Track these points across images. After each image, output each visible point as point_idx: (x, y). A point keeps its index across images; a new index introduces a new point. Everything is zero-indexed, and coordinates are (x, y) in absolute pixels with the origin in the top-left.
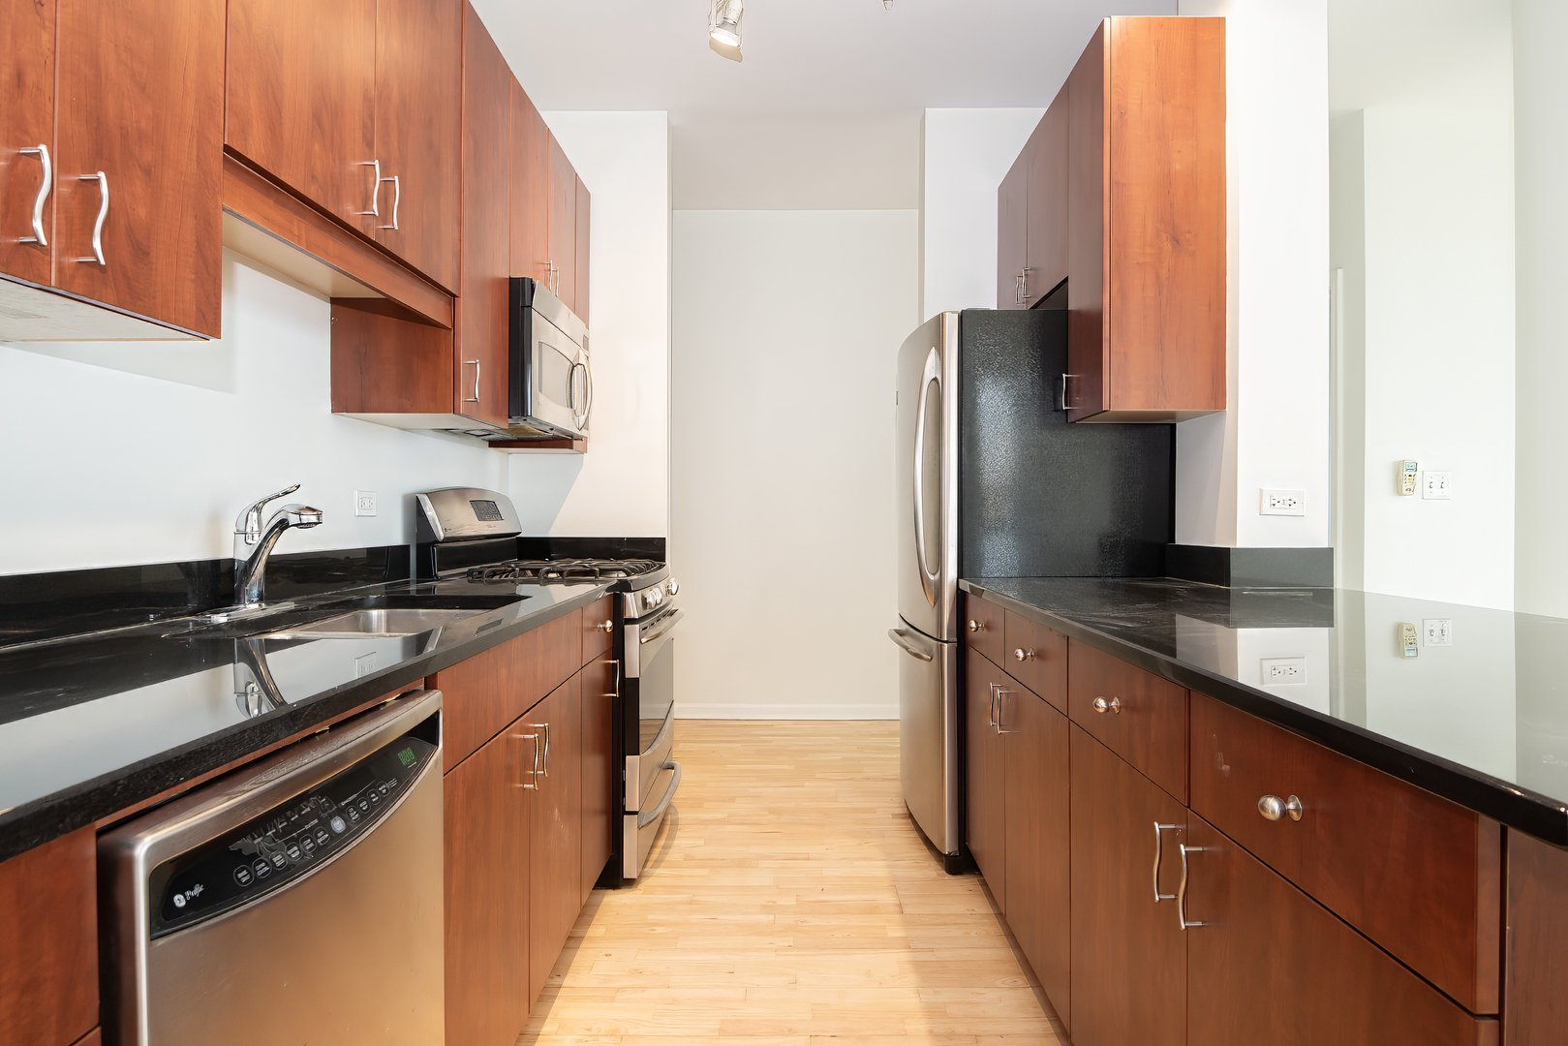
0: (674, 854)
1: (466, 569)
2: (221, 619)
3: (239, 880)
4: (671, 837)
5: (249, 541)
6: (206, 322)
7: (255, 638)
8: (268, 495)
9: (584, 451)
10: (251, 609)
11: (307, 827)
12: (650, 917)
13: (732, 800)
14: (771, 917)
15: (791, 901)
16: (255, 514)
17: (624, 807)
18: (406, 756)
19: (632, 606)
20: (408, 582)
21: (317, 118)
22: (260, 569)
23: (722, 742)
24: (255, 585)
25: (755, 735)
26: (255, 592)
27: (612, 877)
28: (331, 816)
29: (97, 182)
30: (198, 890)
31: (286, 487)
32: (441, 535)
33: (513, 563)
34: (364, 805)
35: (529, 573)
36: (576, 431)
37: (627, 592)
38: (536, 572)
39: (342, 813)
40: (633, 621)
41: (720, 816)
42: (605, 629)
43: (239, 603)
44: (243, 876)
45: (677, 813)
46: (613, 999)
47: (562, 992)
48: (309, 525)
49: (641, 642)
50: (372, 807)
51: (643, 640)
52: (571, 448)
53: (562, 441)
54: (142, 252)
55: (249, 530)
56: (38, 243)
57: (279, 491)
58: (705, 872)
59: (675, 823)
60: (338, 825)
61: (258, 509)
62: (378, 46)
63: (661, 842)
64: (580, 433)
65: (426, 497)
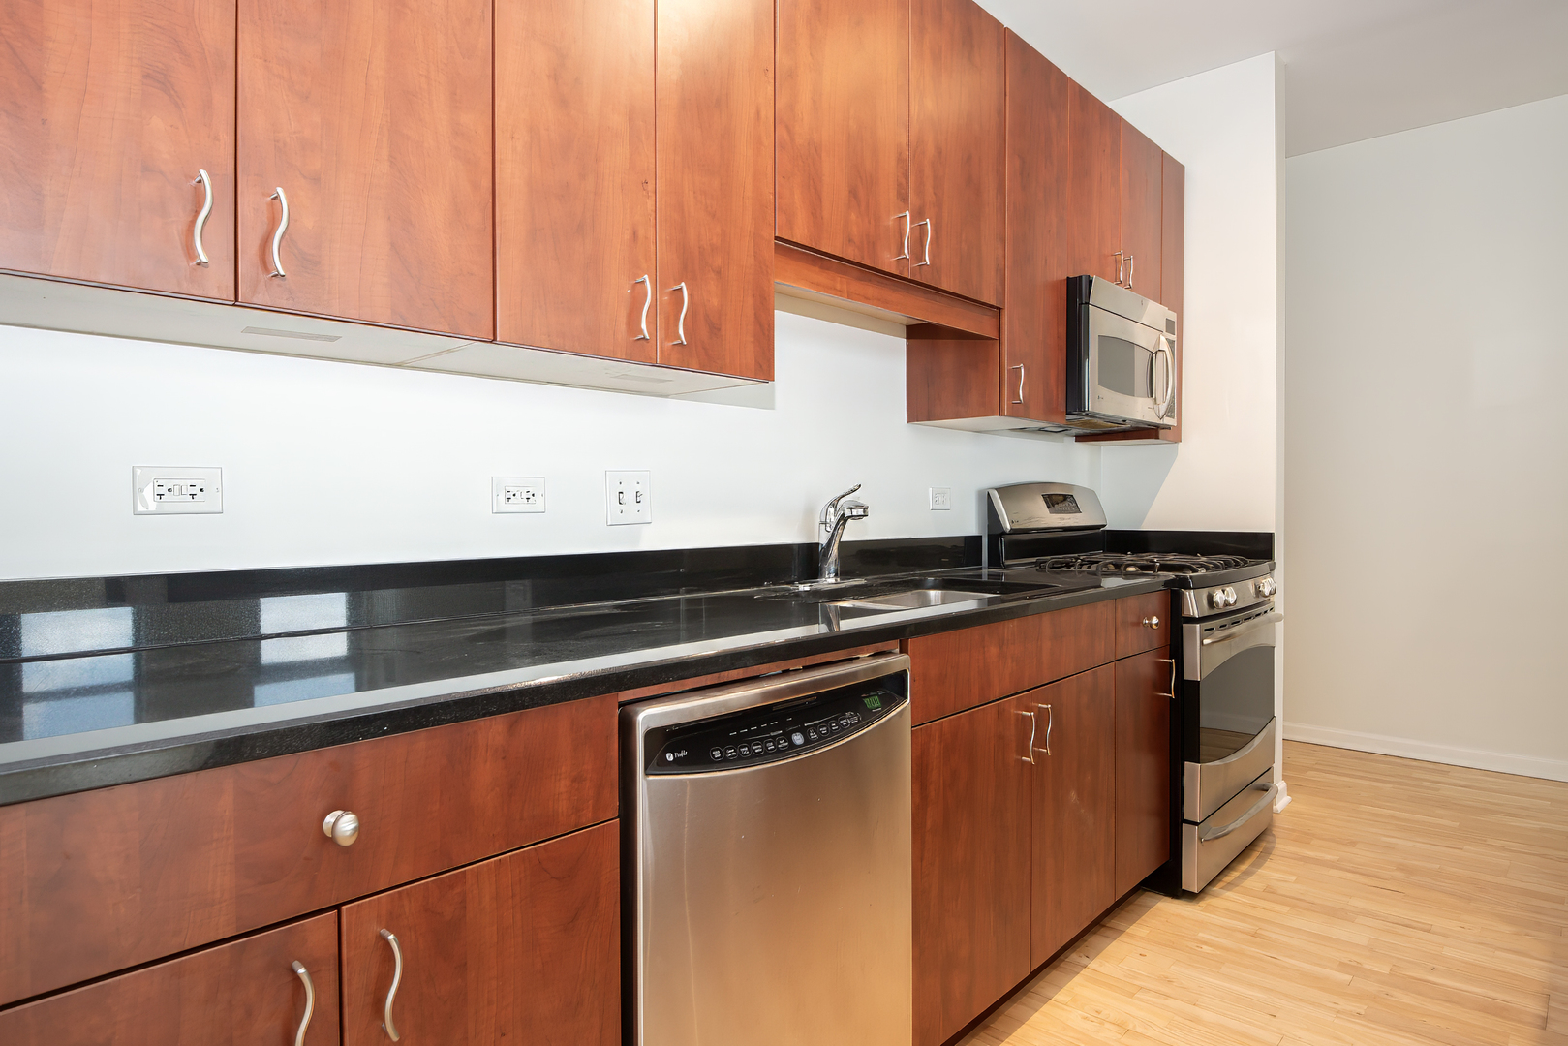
0: (1253, 883)
1: (1034, 560)
2: (804, 587)
3: (713, 756)
4: (1258, 865)
5: (828, 529)
6: (763, 369)
7: (833, 605)
8: (842, 494)
9: (1177, 439)
10: (829, 581)
11: (772, 734)
12: (1201, 934)
13: (1353, 844)
14: (1348, 978)
15: (1385, 969)
16: (832, 510)
17: (1183, 814)
18: (872, 702)
19: (1193, 603)
20: (981, 569)
21: (853, 192)
22: (834, 551)
23: (1361, 778)
24: (831, 564)
25: (1416, 779)
26: (832, 568)
27: (1166, 880)
28: (795, 731)
29: (681, 289)
30: (684, 754)
31: (852, 487)
32: (1008, 526)
33: (1099, 555)
34: (824, 730)
35: (1111, 567)
36: (1156, 421)
37: (1185, 589)
38: (1117, 566)
39: (804, 732)
40: (1192, 620)
41: (1328, 857)
42: (1151, 625)
43: (822, 578)
44: (717, 754)
45: (1274, 842)
46: (1132, 995)
47: (1085, 972)
48: (860, 517)
49: (1202, 643)
50: (831, 732)
51: (1206, 642)
52: (1158, 438)
53: (1146, 432)
54: (715, 330)
55: (828, 521)
56: (644, 338)
57: (847, 490)
58: (1285, 909)
59: (1268, 852)
60: (798, 739)
61: (834, 504)
62: (912, 108)
63: (1244, 867)
64: (1161, 422)
65: (996, 492)
